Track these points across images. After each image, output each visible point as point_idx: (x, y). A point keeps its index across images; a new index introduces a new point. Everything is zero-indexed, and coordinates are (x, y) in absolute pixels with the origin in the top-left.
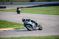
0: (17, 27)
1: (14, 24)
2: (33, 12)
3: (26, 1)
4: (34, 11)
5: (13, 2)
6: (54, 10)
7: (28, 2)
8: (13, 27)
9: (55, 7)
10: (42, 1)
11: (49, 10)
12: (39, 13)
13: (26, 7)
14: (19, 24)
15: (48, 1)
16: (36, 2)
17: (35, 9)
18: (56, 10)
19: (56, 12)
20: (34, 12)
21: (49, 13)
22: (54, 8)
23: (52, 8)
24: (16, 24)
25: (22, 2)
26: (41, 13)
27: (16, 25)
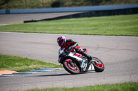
0: (23, 68)
1: (15, 60)
2: (59, 30)
3: (41, 5)
4: (61, 28)
5: (10, 8)
6: (108, 25)
7: (47, 7)
8: (12, 66)
9: (110, 17)
10: (79, 5)
11: (95, 26)
12: (74, 32)
13: (42, 20)
14: (27, 59)
15: (93, 5)
16: (66, 6)
17: (62, 23)
18: (113, 25)
19: (113, 30)
20: (61, 32)
21: (96, 32)
22: (107, 20)
23: (103, 20)
24: (21, 60)
25: (32, 7)
26: (79, 32)
27: (18, 61)
